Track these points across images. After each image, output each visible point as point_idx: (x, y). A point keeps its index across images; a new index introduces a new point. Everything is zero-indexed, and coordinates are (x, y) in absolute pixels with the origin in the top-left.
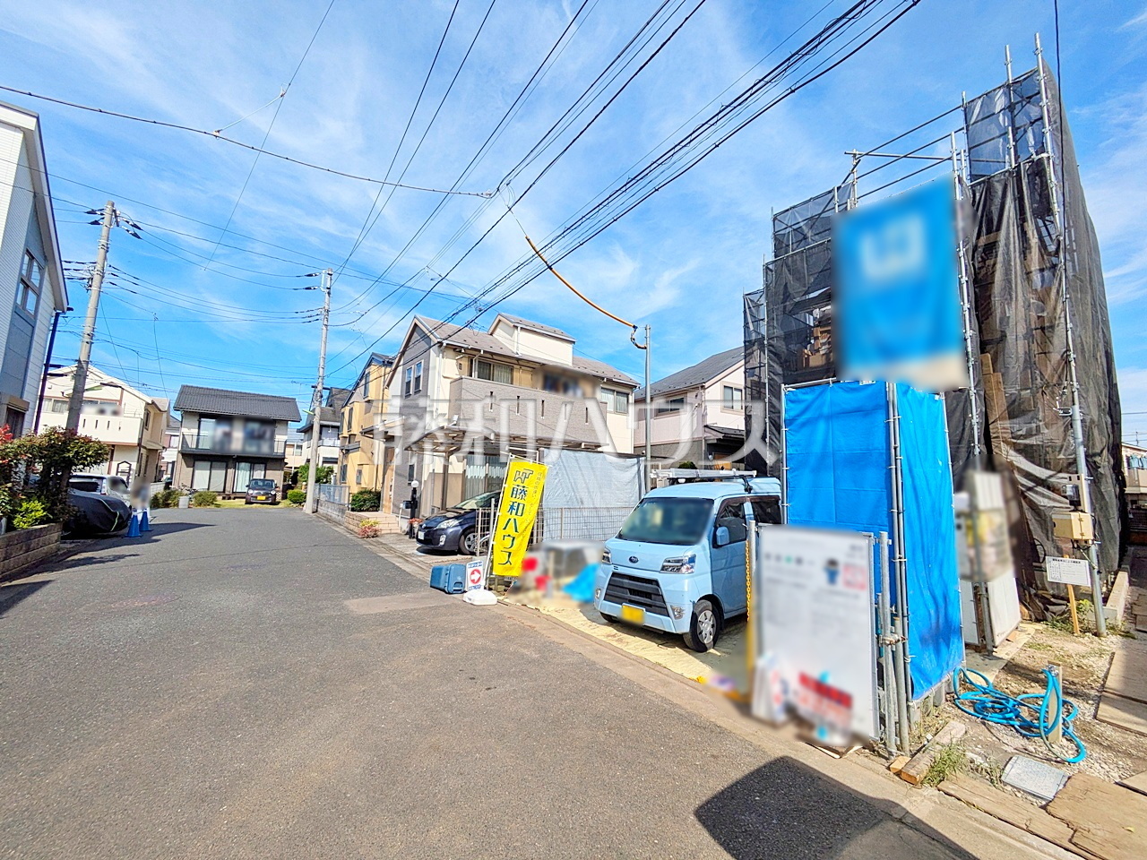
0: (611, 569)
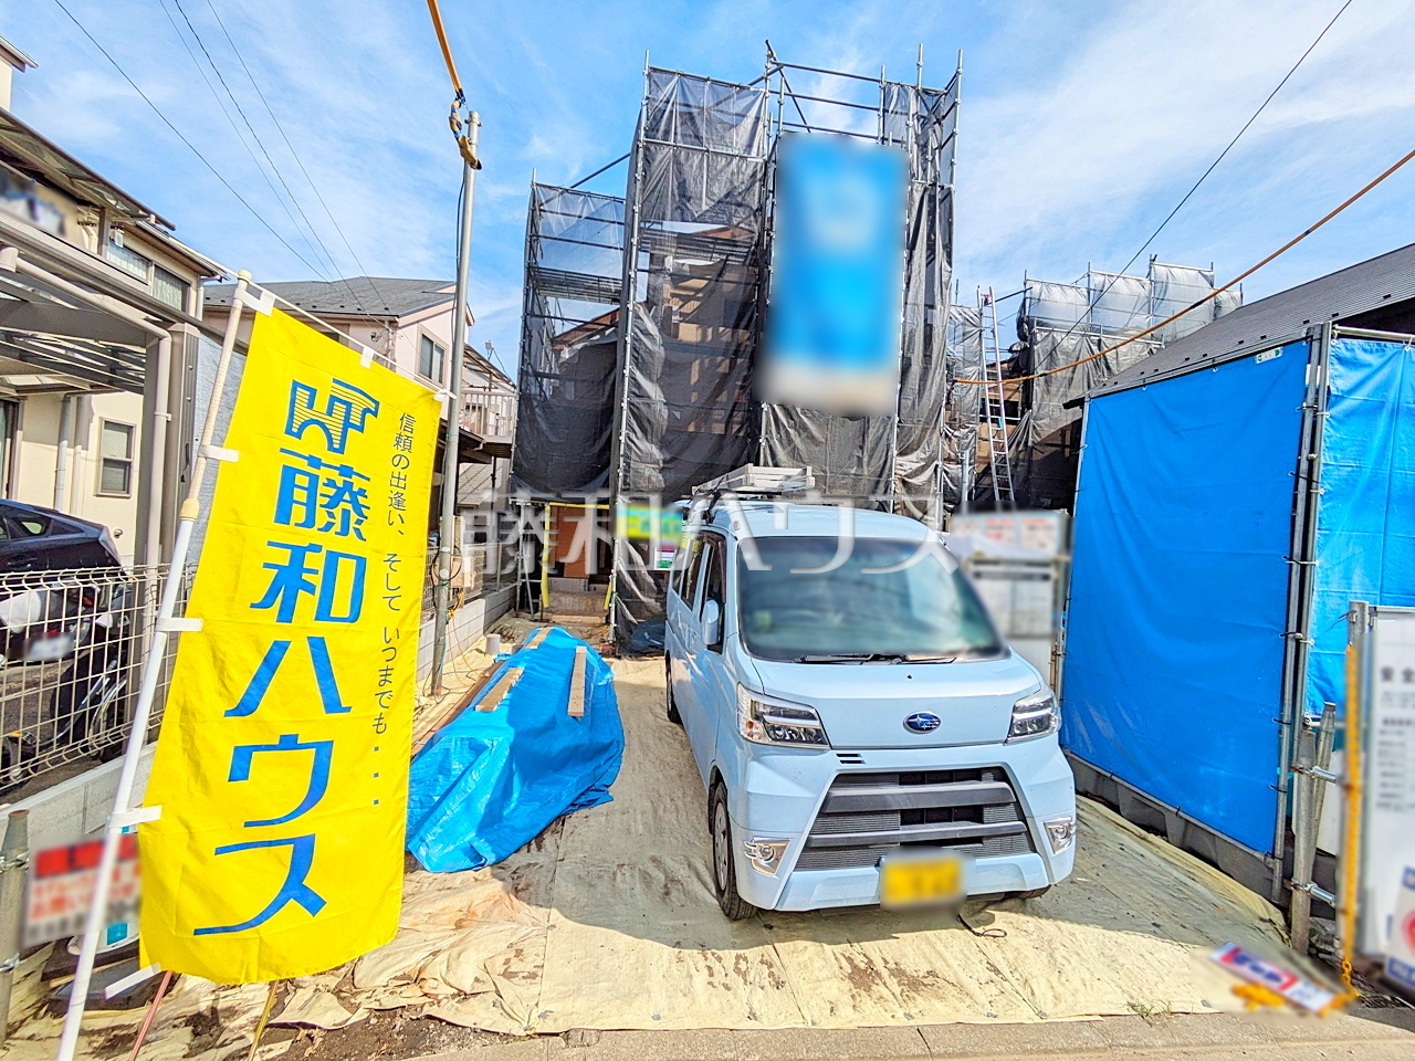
0: (830, 764)
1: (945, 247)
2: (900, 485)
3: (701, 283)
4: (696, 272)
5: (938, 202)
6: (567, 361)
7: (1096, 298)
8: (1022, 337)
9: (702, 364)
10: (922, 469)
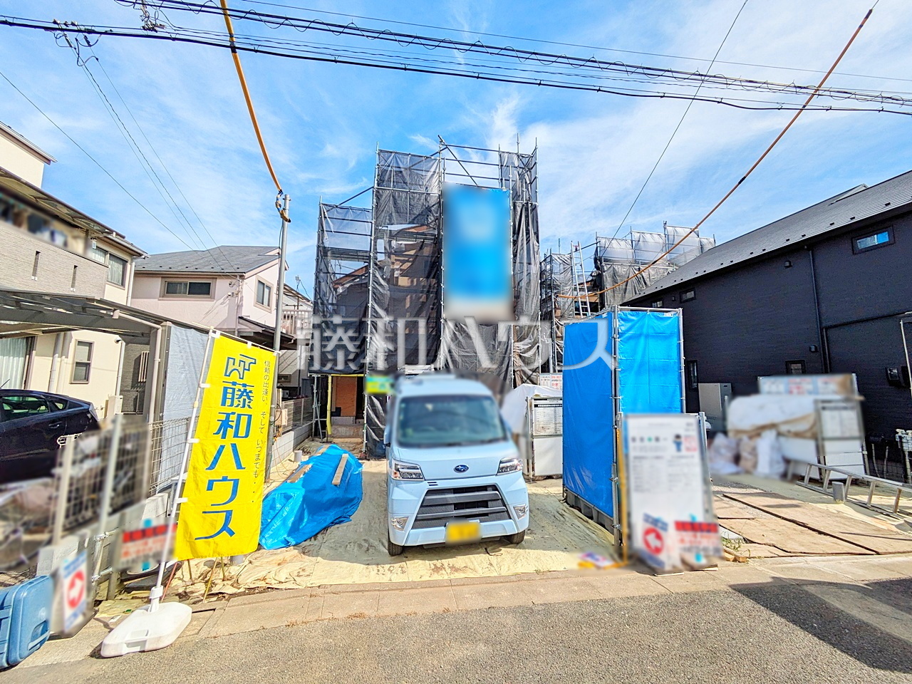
0: (425, 486)
1: (535, 233)
3: (412, 252)
4: (408, 247)
5: (530, 211)
6: (341, 294)
7: (635, 246)
8: (597, 268)
9: (411, 298)
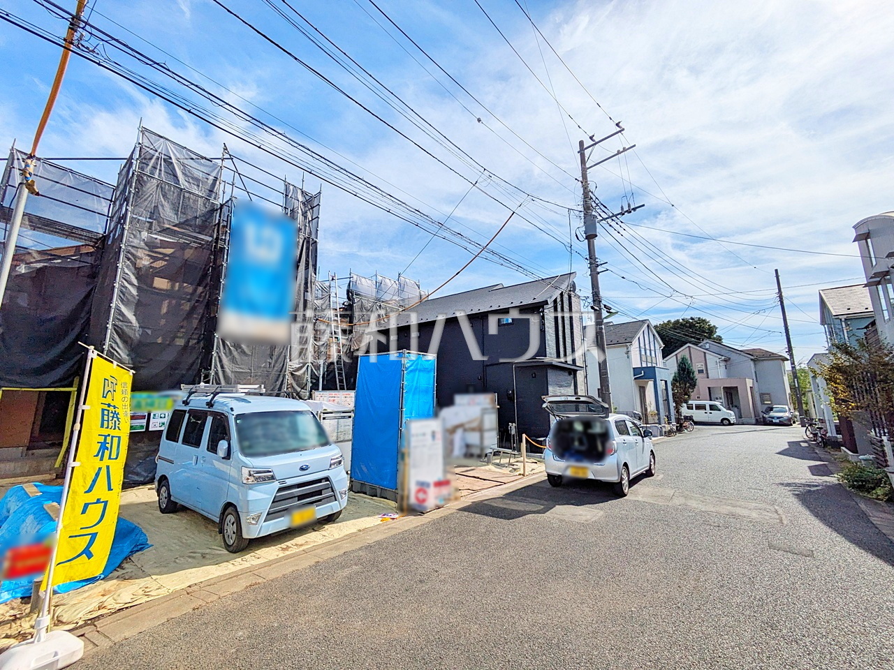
0: (276, 485)
1: (313, 265)
2: (290, 375)
3: (169, 251)
4: (164, 244)
5: (310, 246)
8: (348, 298)
9: (170, 303)
10: (301, 368)
